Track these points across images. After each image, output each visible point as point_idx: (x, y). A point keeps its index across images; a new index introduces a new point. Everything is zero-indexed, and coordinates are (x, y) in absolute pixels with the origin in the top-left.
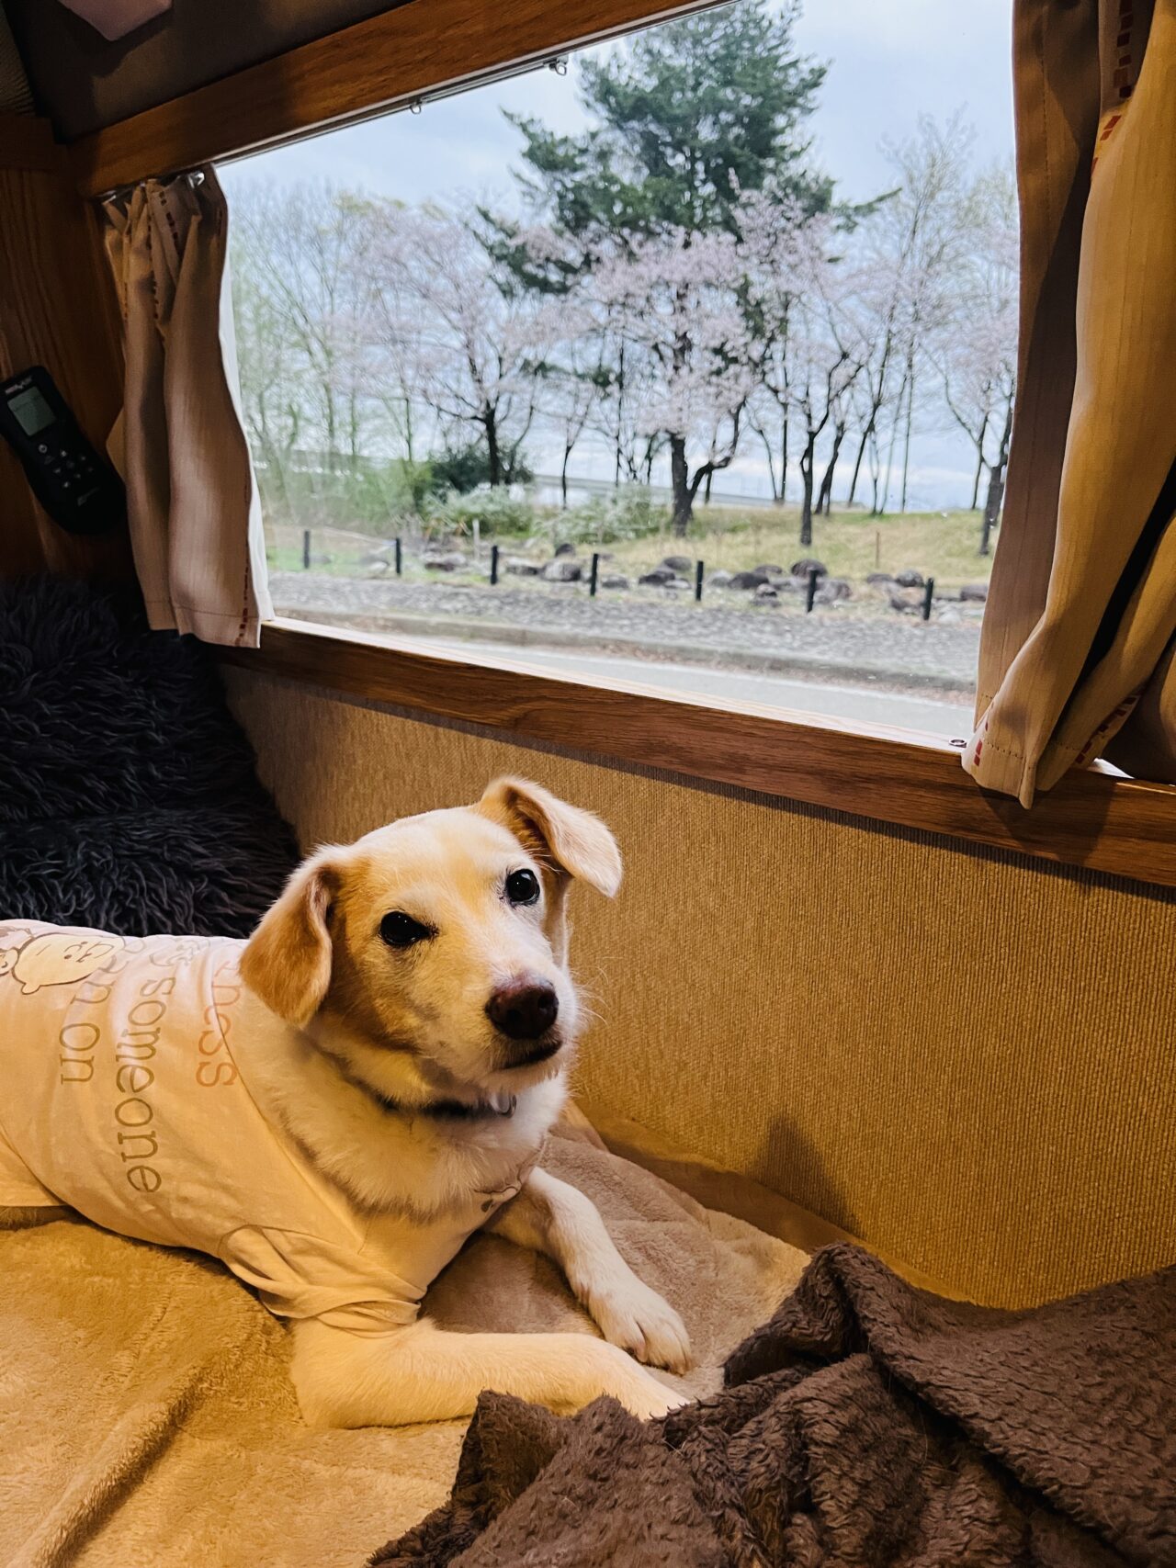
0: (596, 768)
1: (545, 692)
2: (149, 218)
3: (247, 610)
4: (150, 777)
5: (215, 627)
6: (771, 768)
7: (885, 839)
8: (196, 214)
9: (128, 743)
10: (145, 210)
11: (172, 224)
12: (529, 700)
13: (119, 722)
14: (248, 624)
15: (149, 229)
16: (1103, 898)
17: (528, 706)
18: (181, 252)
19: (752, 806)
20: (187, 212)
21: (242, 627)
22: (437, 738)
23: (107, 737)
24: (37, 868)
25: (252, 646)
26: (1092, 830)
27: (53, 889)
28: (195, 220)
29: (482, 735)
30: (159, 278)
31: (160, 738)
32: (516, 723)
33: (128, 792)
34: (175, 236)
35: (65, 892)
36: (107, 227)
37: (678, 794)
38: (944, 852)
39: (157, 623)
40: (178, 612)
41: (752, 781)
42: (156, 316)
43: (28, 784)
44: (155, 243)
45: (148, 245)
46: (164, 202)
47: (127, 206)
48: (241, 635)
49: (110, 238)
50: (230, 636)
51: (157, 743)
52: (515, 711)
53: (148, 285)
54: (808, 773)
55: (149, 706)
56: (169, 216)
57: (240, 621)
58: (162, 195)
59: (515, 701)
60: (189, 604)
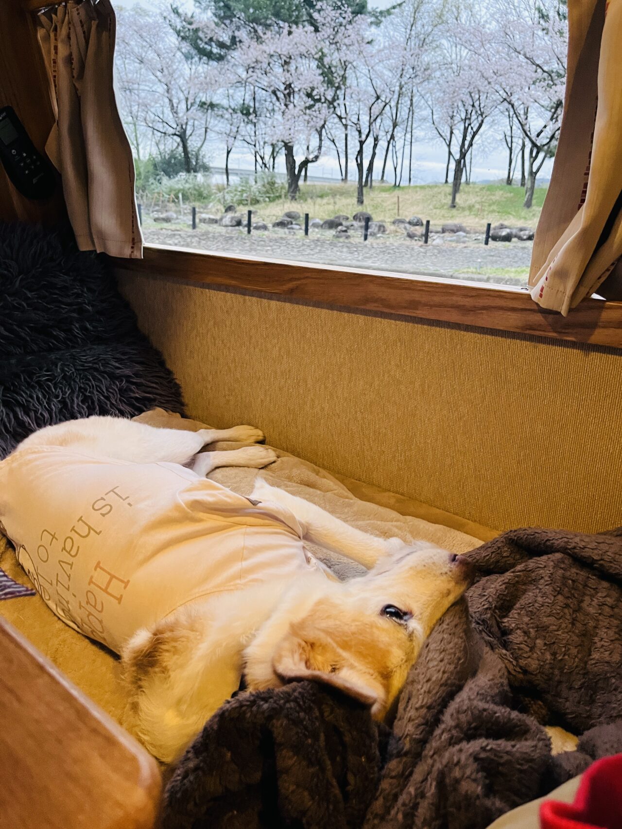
0: (335, 312)
1: (309, 275)
2: (69, 23)
3: (135, 239)
4: (86, 329)
5: (117, 248)
6: (431, 306)
7: (489, 337)
8: (95, 20)
9: (74, 311)
10: (67, 18)
11: (82, 26)
12: (299, 279)
13: (68, 300)
14: (135, 246)
15: (70, 29)
16: (595, 356)
17: (299, 282)
18: (87, 42)
19: (420, 326)
20: (91, 19)
21: (132, 248)
22: (245, 300)
23: (64, 309)
24: (39, 377)
25: (139, 257)
26: (593, 326)
27: (49, 387)
28: (94, 24)
29: (270, 299)
30: (75, 56)
31: (90, 308)
32: (292, 291)
33: (75, 336)
34: (84, 32)
35: (56, 389)
36: (38, 28)
37: (381, 323)
38: (518, 341)
39: (84, 246)
40: (96, 241)
41: (420, 313)
42: (73, 77)
43: (23, 334)
44: (73, 36)
45: (69, 38)
46: (78, 14)
47: (53, 16)
48: (132, 252)
49: (40, 33)
50: (127, 253)
51: (88, 311)
52: (291, 285)
53: (69, 60)
54: (451, 307)
55: (82, 291)
56: (81, 21)
57: (131, 245)
58: (78, 10)
59: (291, 280)
60: (103, 237)
